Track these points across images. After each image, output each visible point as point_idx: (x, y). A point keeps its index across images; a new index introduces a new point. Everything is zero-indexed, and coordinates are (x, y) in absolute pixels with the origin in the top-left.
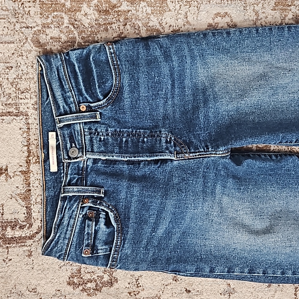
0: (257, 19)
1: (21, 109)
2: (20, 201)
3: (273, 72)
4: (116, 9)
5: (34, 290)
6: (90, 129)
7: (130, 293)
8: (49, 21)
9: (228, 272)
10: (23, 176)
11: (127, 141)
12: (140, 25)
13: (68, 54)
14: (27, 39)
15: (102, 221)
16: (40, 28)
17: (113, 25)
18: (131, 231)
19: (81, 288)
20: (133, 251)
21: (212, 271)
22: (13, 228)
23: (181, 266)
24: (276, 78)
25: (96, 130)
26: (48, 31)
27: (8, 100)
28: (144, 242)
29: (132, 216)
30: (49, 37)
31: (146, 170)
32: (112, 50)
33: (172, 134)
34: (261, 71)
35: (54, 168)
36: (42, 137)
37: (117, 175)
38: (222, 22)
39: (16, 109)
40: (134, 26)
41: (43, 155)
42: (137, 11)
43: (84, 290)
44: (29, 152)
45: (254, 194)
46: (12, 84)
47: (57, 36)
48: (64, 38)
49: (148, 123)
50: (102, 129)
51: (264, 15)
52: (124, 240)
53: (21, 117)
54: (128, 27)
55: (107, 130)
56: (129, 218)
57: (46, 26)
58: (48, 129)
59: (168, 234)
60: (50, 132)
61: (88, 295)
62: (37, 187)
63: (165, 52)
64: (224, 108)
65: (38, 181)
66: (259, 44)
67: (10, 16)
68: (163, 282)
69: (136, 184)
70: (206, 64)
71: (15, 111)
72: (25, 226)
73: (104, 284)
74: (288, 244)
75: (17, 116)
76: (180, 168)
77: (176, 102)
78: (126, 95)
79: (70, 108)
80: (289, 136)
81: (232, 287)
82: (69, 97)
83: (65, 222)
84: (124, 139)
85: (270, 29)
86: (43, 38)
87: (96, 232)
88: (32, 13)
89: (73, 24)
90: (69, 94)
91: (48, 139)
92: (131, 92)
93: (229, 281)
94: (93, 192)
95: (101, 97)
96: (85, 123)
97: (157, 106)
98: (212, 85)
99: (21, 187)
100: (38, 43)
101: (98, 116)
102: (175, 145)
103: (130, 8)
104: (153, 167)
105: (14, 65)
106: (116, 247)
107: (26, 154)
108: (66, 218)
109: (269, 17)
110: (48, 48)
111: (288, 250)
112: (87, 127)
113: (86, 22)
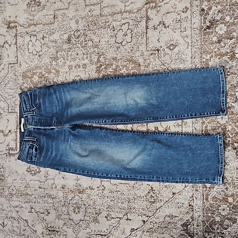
0: (90, 77)
1: (16, 111)
2: (14, 141)
3: (92, 96)
4: (44, 76)
5: (17, 172)
6: (32, 117)
7: (45, 176)
8: (24, 81)
9: (75, 171)
10: (15, 133)
11: (43, 122)
12: (51, 81)
13: (27, 93)
14: (18, 88)
15: (34, 149)
16: (22, 84)
17: (43, 82)
18: (44, 153)
19: (30, 173)
20: (43, 160)
21: (70, 170)
22: (12, 150)
23: (59, 167)
24: (93, 99)
25: (34, 118)
26: (24, 85)
27: (12, 108)
28: (48, 158)
29: (45, 148)
30: (24, 87)
31: (48, 132)
32: (38, 91)
33: (56, 119)
34: (89, 96)
35: (23, 131)
37: (40, 134)
38: (77, 79)
39: (15, 111)
40: (49, 82)
42: (50, 76)
43: (31, 174)
44: (17, 125)
45: (83, 142)
46: (13, 102)
47: (26, 86)
48: (28, 87)
49: (51, 115)
50: (35, 117)
51: (92, 75)
52: (41, 156)
53: (16, 113)
54: (47, 82)
55: (37, 118)
56: (44, 149)
57: (23, 83)
58: (21, 117)
59: (56, 156)
61: (32, 175)
63: (55, 91)
64: (74, 110)
66: (87, 86)
67: (14, 81)
68: (55, 174)
69: (44, 137)
70: (70, 94)
71: (14, 111)
72: (15, 150)
73: (37, 172)
74: (93, 161)
75: (14, 113)
76: (57, 131)
77: (60, 108)
78: (42, 106)
79: (27, 110)
80: (92, 121)
81: (79, 178)
82: (27, 107)
83: (24, 149)
84: (42, 121)
85: (91, 81)
86: (23, 87)
87: (32, 152)
88: (20, 79)
89: (31, 82)
90: (27, 106)
91: (21, 121)
92: (43, 105)
93: (78, 175)
94: (33, 139)
95: (35, 107)
96: (31, 115)
97: (53, 109)
98: (71, 102)
99: (14, 137)
100: (21, 89)
101: (35, 113)
102: (56, 123)
103: (48, 76)
104: (50, 131)
105: (14, 96)
106: (37, 158)
107: (16, 126)
108: (24, 147)
109: (94, 76)
110: (24, 90)
111: (93, 164)
112: (31, 117)
113: (35, 81)
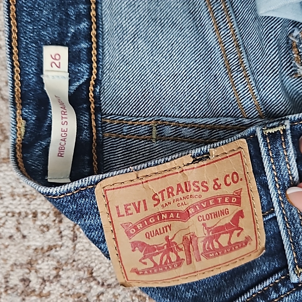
36: (16, 62)
41: (22, 124)
58: (39, 35)
60: (46, 44)
62: (11, 237)
65: (14, 219)
91: (42, 73)
